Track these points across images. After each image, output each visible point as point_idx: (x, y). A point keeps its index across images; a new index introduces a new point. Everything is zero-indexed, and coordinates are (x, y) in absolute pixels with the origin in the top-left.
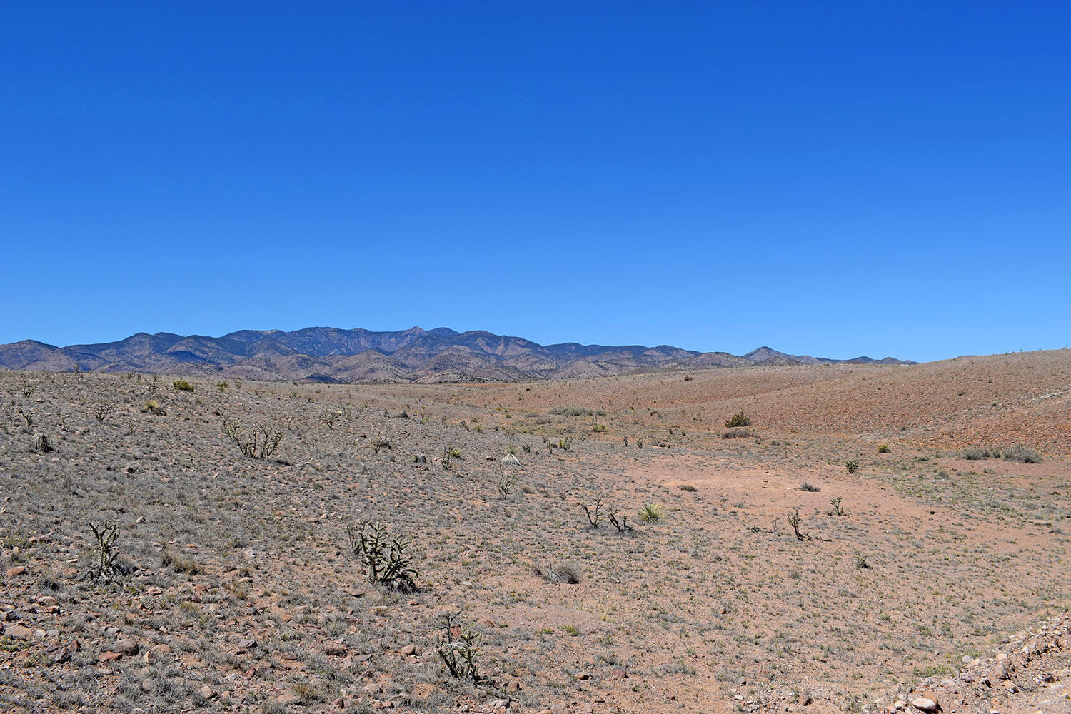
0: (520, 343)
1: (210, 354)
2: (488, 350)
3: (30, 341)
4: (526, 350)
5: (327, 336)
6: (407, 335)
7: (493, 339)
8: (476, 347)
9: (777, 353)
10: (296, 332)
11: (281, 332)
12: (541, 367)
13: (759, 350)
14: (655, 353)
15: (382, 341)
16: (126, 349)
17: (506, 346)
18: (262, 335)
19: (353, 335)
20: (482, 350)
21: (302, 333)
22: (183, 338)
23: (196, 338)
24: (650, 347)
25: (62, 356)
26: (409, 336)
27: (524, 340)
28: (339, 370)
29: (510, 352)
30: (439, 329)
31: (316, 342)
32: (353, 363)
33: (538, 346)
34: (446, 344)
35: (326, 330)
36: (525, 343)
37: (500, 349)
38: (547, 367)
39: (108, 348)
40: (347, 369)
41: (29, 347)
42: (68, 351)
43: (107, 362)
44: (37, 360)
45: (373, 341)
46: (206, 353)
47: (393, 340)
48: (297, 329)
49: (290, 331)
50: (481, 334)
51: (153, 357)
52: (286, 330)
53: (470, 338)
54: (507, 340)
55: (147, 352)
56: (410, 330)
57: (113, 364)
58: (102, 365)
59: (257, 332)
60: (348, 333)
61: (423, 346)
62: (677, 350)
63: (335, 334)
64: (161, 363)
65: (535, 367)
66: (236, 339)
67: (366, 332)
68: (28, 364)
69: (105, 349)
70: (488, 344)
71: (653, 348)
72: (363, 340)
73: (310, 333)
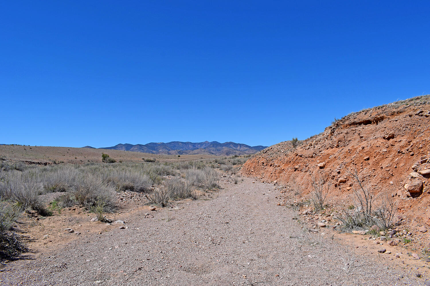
0: (244, 146)
2: (234, 148)
5: (178, 144)
6: (204, 144)
7: (236, 145)
15: (196, 146)
17: (240, 147)
18: (157, 144)
19: (187, 144)
21: (170, 143)
26: (205, 144)
27: (245, 145)
29: (242, 149)
31: (175, 146)
37: (239, 147)
45: (193, 146)
47: (199, 145)
50: (231, 143)
52: (165, 143)
53: (227, 144)
54: (241, 145)
60: (185, 143)
63: (181, 144)
66: (150, 145)
67: (190, 143)
70: (234, 146)
72: (190, 145)
73: (173, 143)
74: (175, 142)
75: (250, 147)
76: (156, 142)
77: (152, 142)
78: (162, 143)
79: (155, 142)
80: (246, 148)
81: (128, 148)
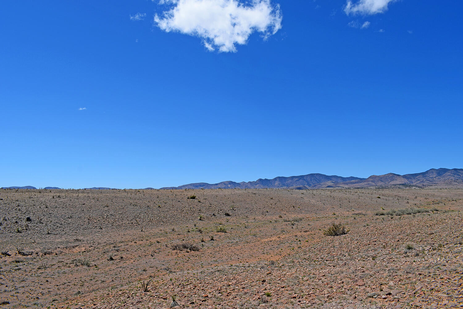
1: (462, 176)
3: (391, 173)
16: (426, 175)
22: (450, 170)
23: (455, 169)
25: (402, 178)
39: (420, 175)
41: (391, 175)
42: (404, 176)
43: (419, 180)
44: (393, 180)
46: (459, 176)
51: (437, 178)
55: (435, 176)
57: (421, 181)
58: (417, 181)
64: (440, 180)
68: (390, 181)
69: (418, 175)
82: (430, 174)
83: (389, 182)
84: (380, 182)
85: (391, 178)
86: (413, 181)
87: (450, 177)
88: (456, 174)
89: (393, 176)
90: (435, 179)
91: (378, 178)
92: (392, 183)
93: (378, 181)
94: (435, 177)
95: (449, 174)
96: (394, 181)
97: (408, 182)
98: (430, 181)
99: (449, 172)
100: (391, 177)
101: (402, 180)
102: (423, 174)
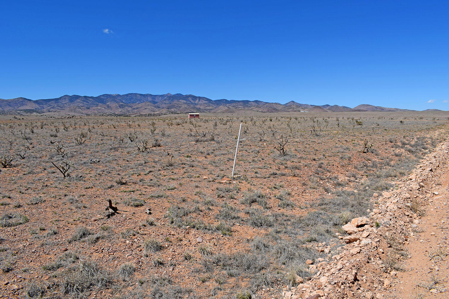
0: (205, 99)
1: (90, 103)
2: (193, 102)
3: (21, 98)
4: (206, 102)
5: (136, 96)
6: (165, 96)
7: (195, 98)
8: (189, 100)
9: (297, 103)
10: (125, 95)
11: (119, 95)
12: (209, 108)
13: (290, 102)
14: (253, 103)
15: (156, 98)
16: (59, 101)
17: (199, 100)
19: (146, 96)
20: (190, 102)
21: (127, 95)
22: (81, 97)
23: (85, 97)
24: (251, 101)
25: (33, 104)
28: (134, 109)
29: (200, 102)
30: (177, 94)
31: (132, 98)
32: (140, 106)
33: (211, 100)
34: (177, 99)
35: (136, 94)
36: (206, 99)
37: (197, 101)
38: (211, 108)
39: (53, 101)
40: (137, 108)
41: (21, 100)
42: (36, 102)
43: (50, 106)
45: (153, 98)
46: (88, 102)
47: (160, 98)
48: (125, 94)
49: (123, 94)
50: (191, 96)
51: (68, 104)
52: (121, 94)
53: (186, 97)
55: (66, 102)
56: (167, 94)
57: (52, 106)
58: (48, 107)
59: (110, 95)
60: (144, 95)
61: (169, 100)
62: (261, 102)
63: (139, 95)
65: (206, 108)
66: (103, 98)
67: (151, 95)
68: (20, 106)
69: (51, 101)
70: (192, 99)
71: (252, 101)
72: (149, 98)
73: (130, 95)
74: (133, 93)
75: (209, 101)
76: (111, 94)
77: (107, 94)
78: (117, 95)
79: (109, 94)
80: (204, 102)
81: (73, 100)
82: (63, 100)
83: (18, 107)
84: (8, 106)
85: (21, 103)
86: (45, 106)
87: (79, 103)
88: (85, 101)
89: (24, 101)
90: (65, 105)
91: (6, 102)
92: (22, 108)
93: (6, 106)
94: (66, 104)
95: (79, 101)
96: (24, 106)
97: (39, 107)
98: (61, 107)
99: (79, 99)
100: (21, 101)
101: (33, 106)
102: (56, 100)
